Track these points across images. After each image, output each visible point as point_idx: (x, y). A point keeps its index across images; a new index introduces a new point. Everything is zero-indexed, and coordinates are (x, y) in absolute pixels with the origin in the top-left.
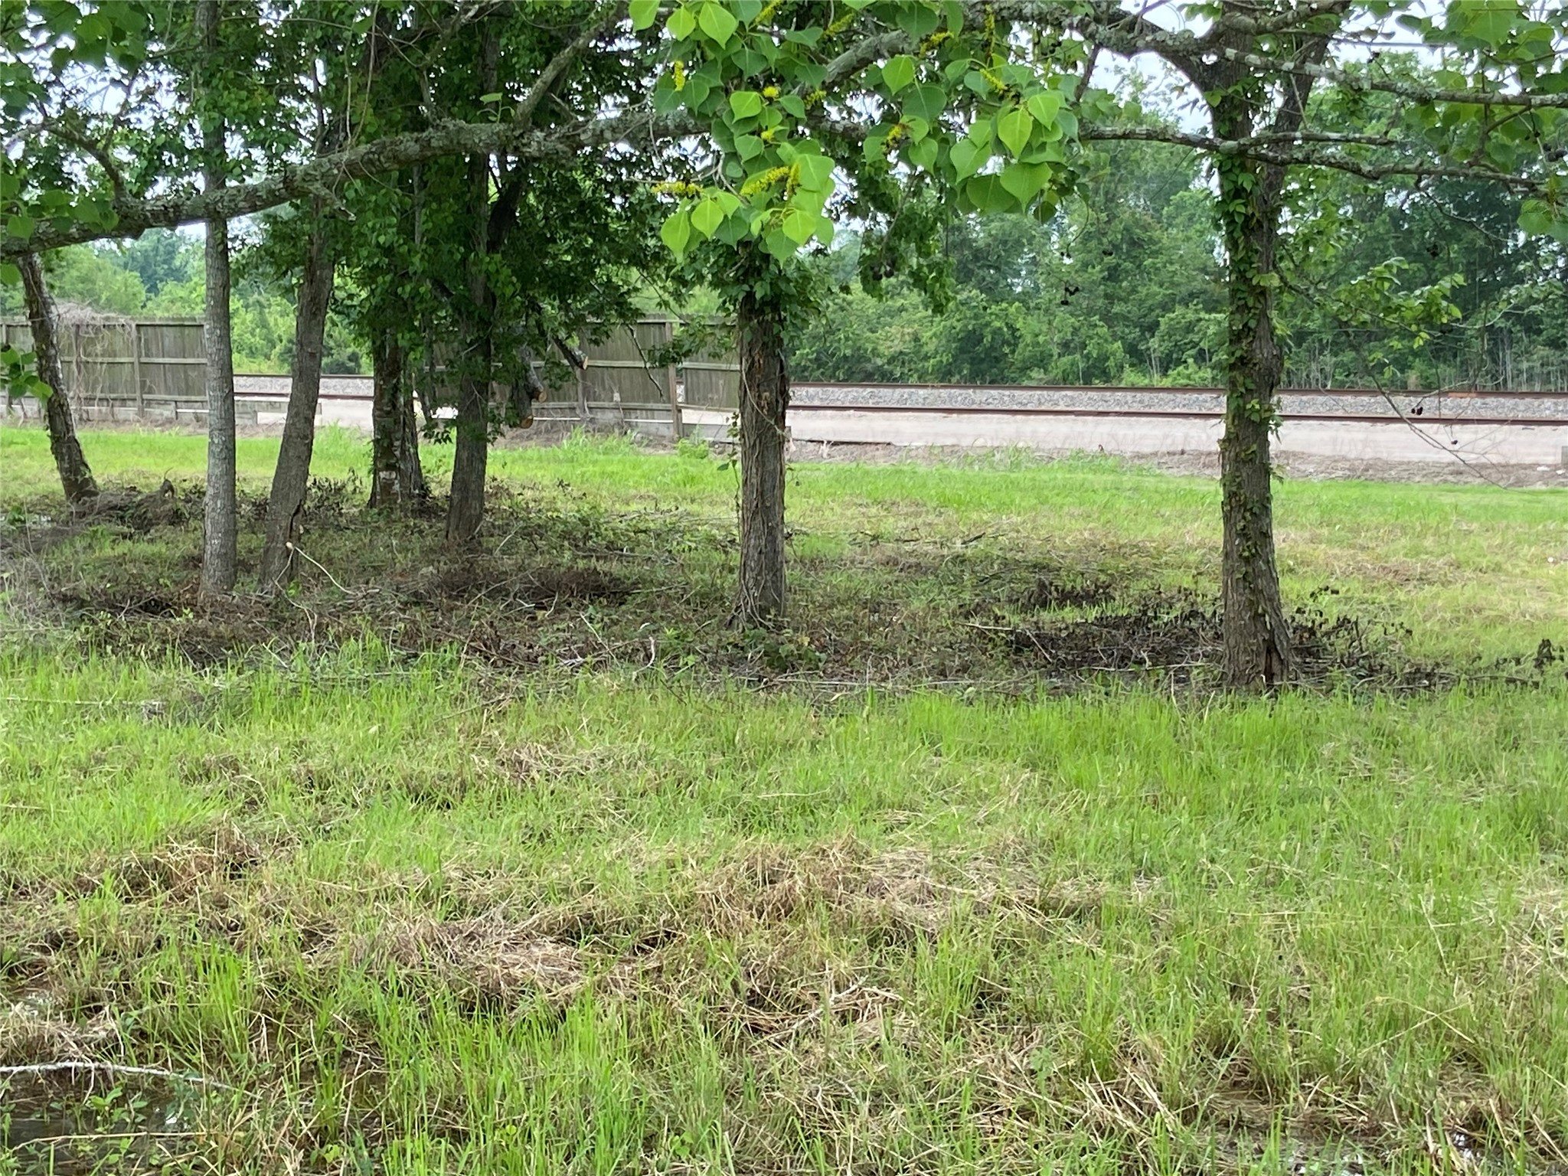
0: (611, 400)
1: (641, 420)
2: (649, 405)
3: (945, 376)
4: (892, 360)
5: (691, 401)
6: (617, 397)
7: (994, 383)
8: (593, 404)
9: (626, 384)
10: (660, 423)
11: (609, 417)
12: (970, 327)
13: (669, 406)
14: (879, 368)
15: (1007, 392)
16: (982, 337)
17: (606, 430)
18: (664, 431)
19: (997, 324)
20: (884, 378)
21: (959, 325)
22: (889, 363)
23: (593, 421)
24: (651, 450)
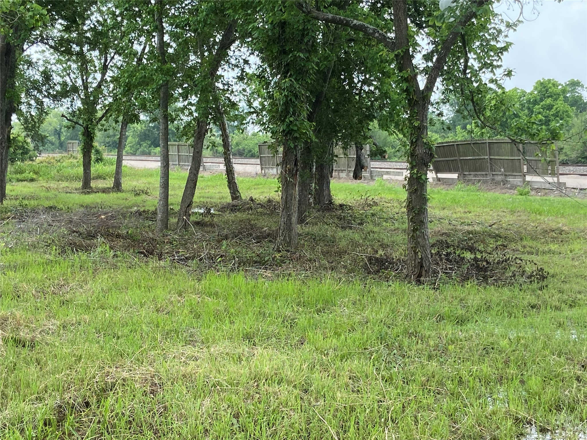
0: (500, 171)
1: (510, 179)
2: (514, 174)
5: (529, 172)
6: (503, 170)
8: (494, 173)
9: (506, 166)
10: (517, 181)
11: (499, 178)
13: (521, 174)
17: (497, 183)
18: (519, 184)
23: (493, 180)
24: (512, 191)
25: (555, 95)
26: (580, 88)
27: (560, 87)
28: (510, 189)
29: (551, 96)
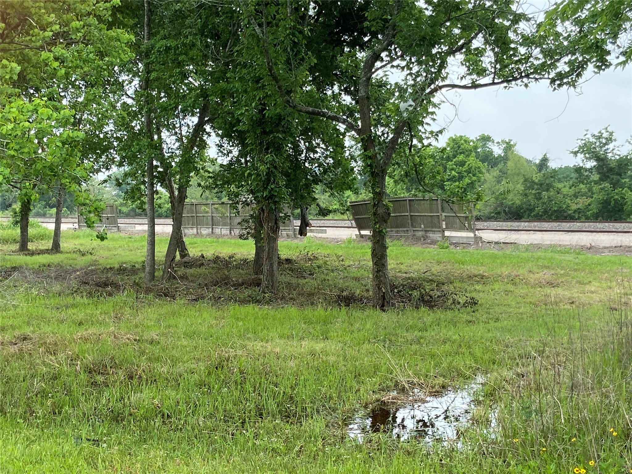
0: (421, 227)
1: (431, 235)
2: (433, 229)
3: (596, 218)
4: (575, 211)
5: (448, 228)
6: (422, 226)
7: (616, 220)
8: (414, 229)
9: (425, 222)
10: (437, 236)
11: (420, 234)
12: (605, 198)
13: (439, 230)
14: (569, 215)
15: (612, 224)
16: (611, 202)
17: (418, 239)
18: (439, 239)
19: (617, 197)
20: (571, 218)
21: (601, 198)
22: (574, 213)
23: (414, 235)
24: (432, 246)
25: (467, 151)
26: (490, 143)
27: (471, 144)
28: (431, 244)
29: (463, 153)
